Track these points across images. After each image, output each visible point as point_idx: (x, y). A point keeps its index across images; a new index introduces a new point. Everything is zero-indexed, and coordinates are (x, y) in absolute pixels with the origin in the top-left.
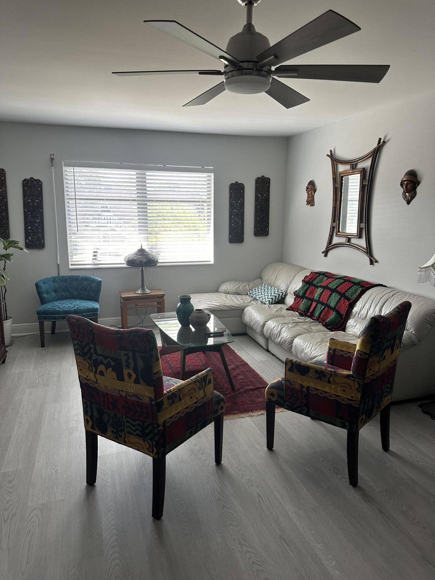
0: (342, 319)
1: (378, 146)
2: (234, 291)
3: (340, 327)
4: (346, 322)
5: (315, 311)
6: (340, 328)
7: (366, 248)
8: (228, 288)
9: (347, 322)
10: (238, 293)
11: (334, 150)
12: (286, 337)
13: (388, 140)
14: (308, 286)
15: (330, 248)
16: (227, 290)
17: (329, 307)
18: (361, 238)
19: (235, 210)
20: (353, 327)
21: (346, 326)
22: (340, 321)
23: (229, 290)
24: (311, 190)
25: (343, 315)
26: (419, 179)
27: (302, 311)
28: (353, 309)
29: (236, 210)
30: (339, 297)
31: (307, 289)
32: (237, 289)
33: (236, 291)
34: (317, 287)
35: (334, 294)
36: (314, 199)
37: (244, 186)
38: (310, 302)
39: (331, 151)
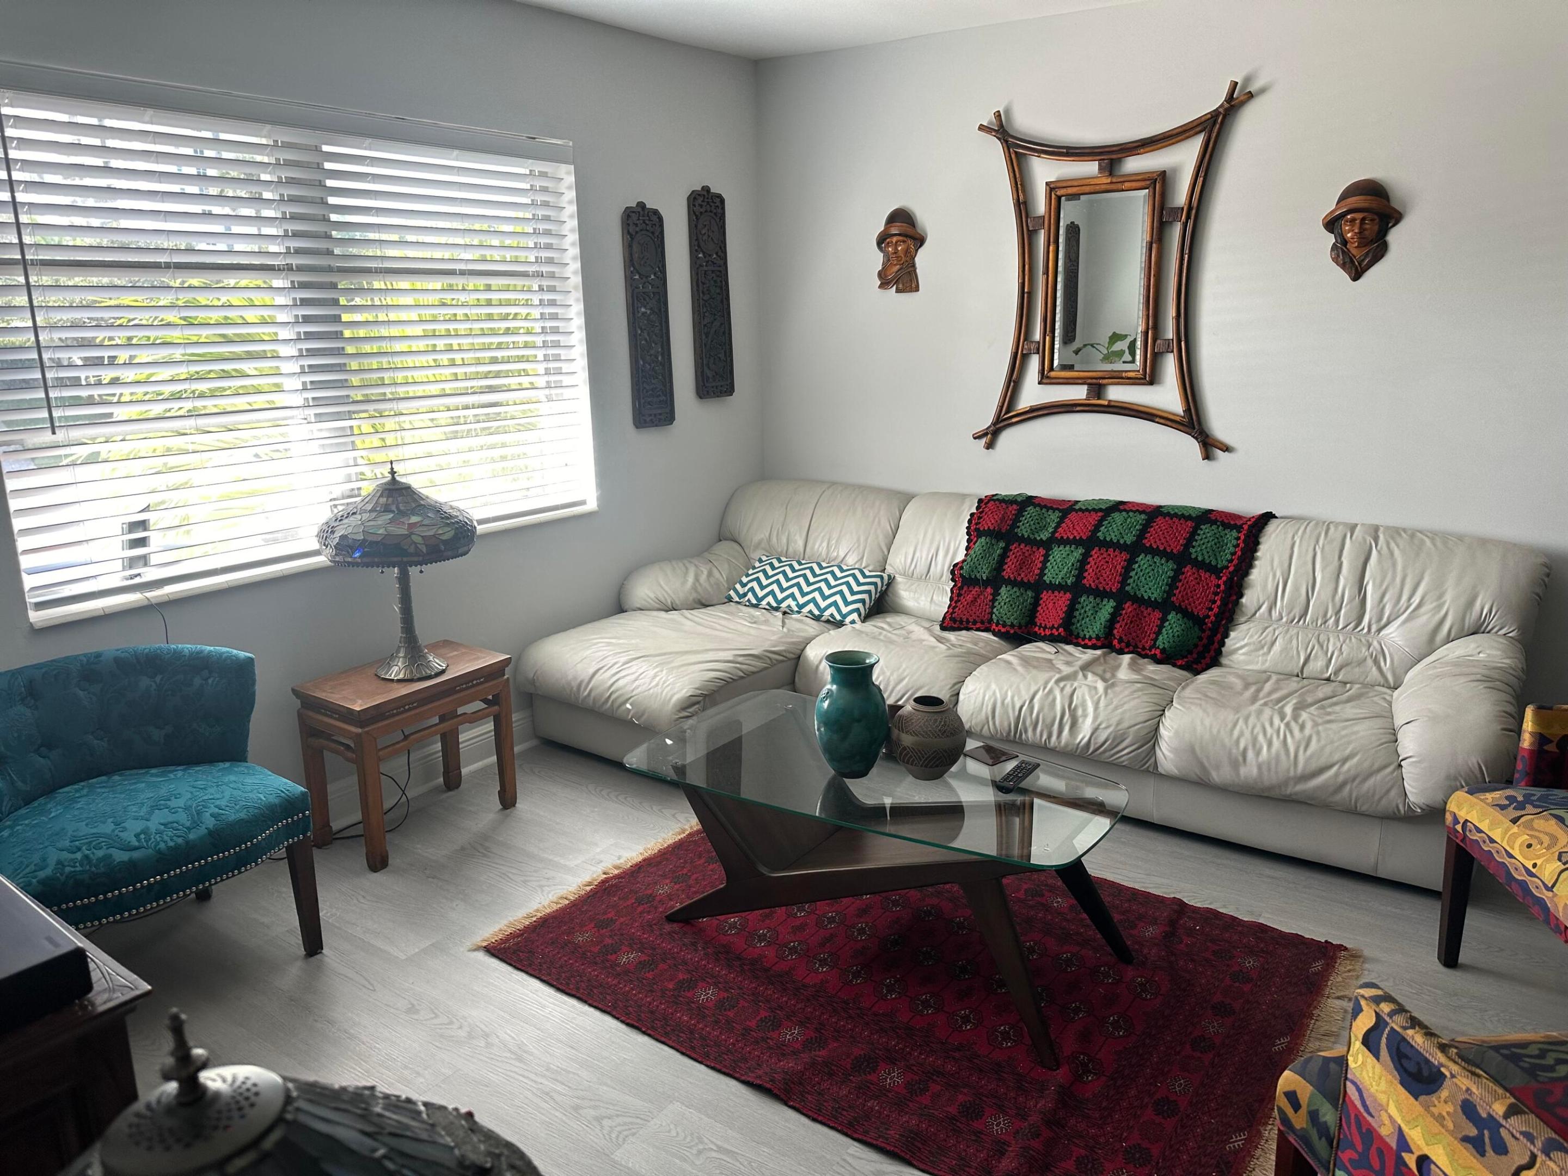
0: (1204, 631)
1: (1227, 105)
2: (691, 598)
3: (1201, 655)
4: (1219, 636)
5: (1074, 620)
6: (1205, 658)
7: (1182, 414)
8: (666, 588)
9: (1226, 635)
10: (704, 601)
11: (1007, 111)
12: (1118, 724)
13: (1263, 91)
14: (1002, 544)
15: (1014, 420)
16: (666, 596)
17: (1139, 601)
18: (1159, 383)
19: (643, 310)
20: (1263, 647)
21: (1223, 649)
22: (1200, 639)
23: (673, 596)
24: (901, 238)
25: (1208, 617)
26: (1395, 204)
27: (1012, 626)
28: (1241, 596)
29: (645, 307)
30: (1171, 565)
31: (1003, 557)
32: (694, 588)
33: (694, 595)
34: (1047, 545)
35: (1143, 561)
36: (915, 271)
37: (660, 219)
38: (1030, 593)
39: (998, 115)
